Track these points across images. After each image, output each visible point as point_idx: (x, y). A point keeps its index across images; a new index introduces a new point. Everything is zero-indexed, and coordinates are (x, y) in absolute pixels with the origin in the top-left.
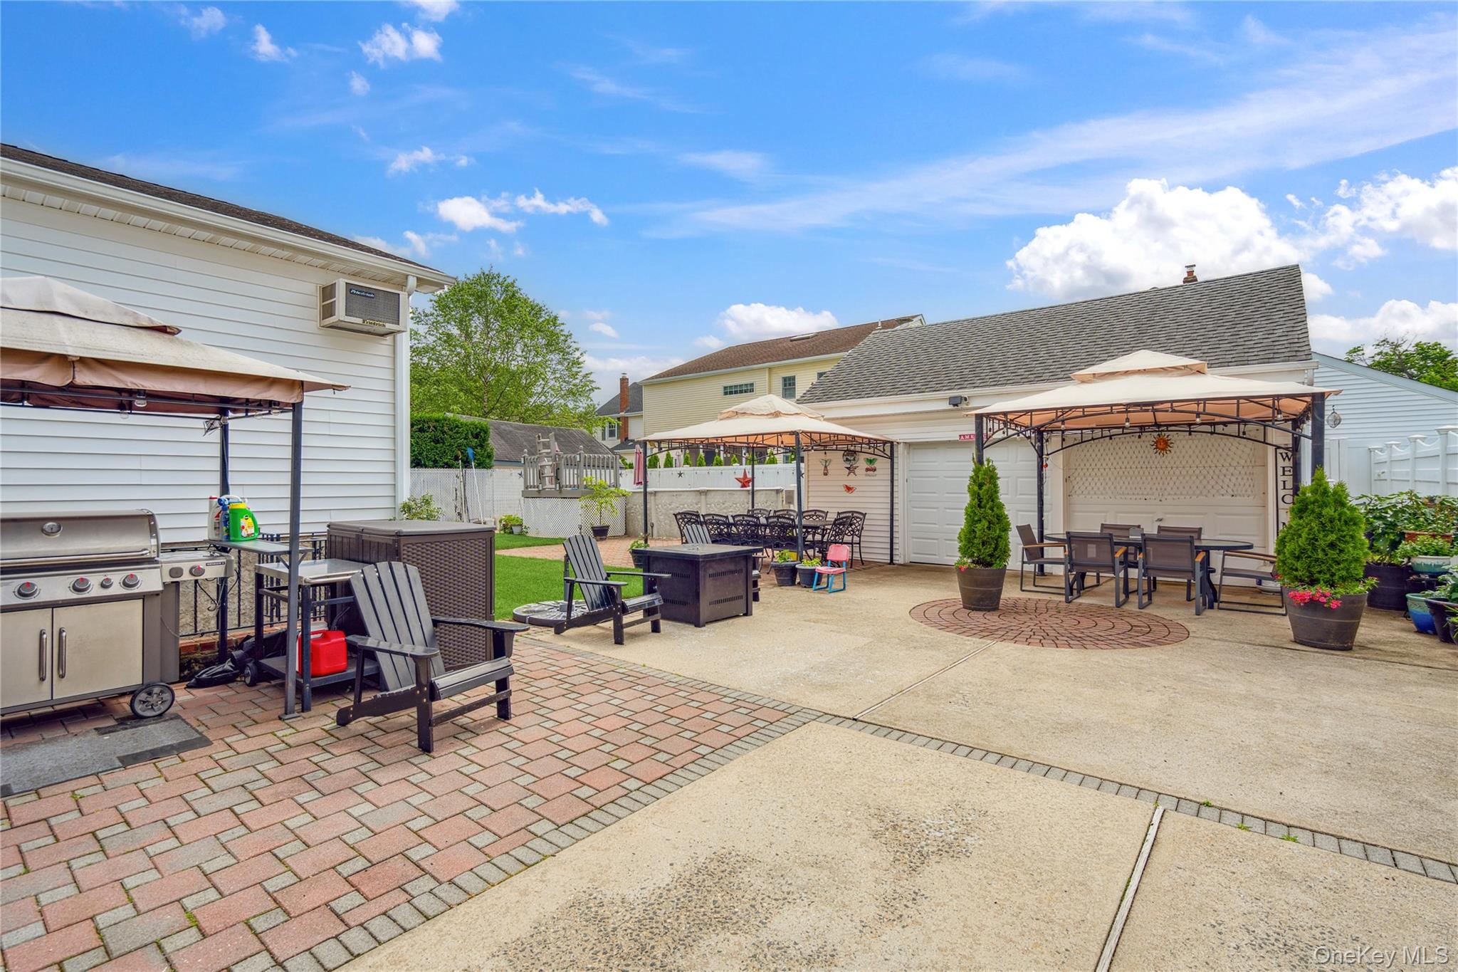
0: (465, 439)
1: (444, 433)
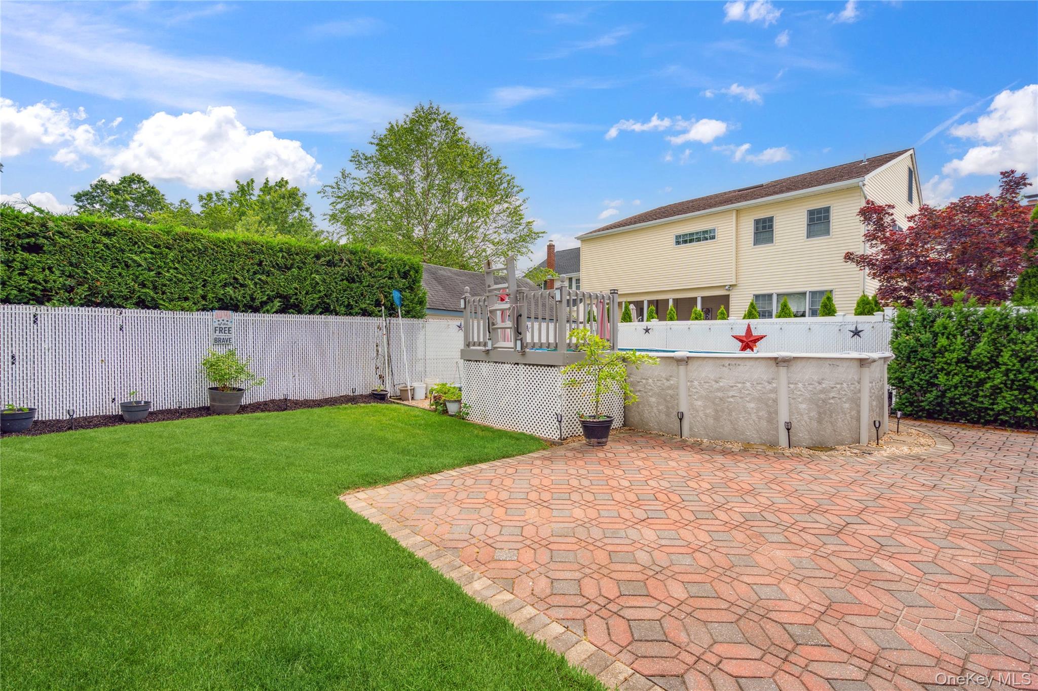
0: (390, 278)
1: (361, 269)
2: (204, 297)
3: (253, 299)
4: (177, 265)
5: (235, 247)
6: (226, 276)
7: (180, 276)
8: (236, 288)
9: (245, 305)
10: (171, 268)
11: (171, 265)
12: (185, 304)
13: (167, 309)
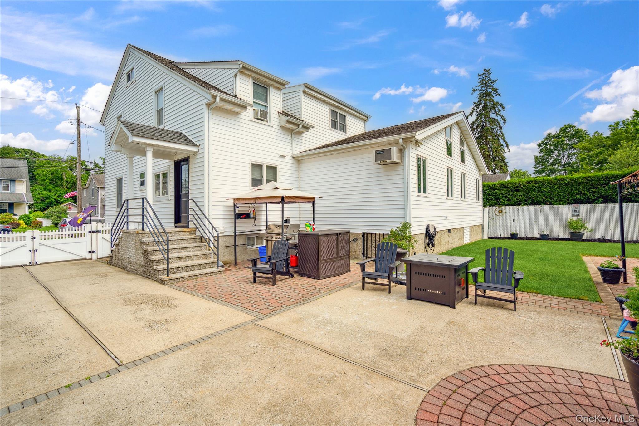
2: (568, 200)
3: (589, 199)
4: (558, 190)
5: (580, 180)
6: (577, 191)
7: (559, 193)
8: (581, 195)
9: (585, 201)
10: (556, 191)
11: (556, 190)
12: (561, 203)
13: (555, 204)
